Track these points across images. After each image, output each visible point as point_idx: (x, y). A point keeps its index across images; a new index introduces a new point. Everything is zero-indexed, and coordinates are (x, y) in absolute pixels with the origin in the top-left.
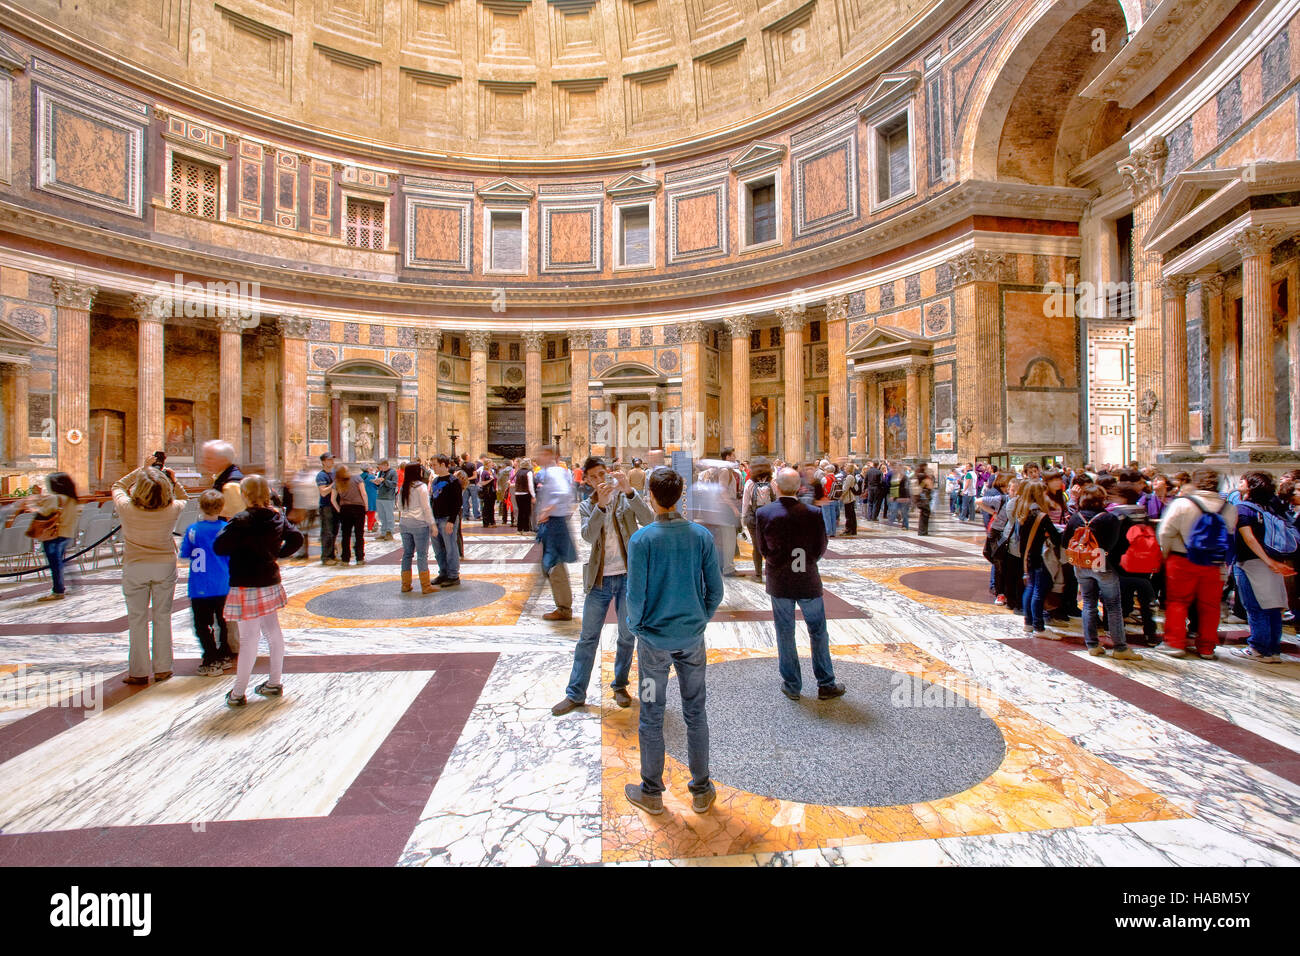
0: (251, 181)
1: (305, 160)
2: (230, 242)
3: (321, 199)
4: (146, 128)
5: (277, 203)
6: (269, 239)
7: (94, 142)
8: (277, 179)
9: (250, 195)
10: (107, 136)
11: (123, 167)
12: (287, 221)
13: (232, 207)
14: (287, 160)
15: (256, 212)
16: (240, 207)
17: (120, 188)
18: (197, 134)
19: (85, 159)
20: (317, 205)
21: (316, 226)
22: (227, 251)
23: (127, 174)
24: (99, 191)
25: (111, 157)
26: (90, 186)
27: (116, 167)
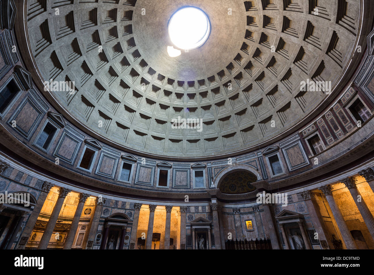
0: (325, 130)
1: (332, 110)
2: (330, 155)
3: (343, 118)
4: (300, 139)
5: (335, 131)
6: (339, 145)
7: (294, 152)
8: (330, 123)
9: (328, 135)
10: (296, 149)
11: (301, 153)
12: (340, 135)
13: (326, 143)
14: (329, 115)
15: (331, 139)
16: (327, 141)
17: (303, 159)
18: (309, 130)
19: (294, 158)
20: (343, 121)
21: (348, 128)
22: (331, 159)
23: (302, 154)
24: (300, 163)
25: (298, 153)
26: (298, 164)
27: (300, 154)
